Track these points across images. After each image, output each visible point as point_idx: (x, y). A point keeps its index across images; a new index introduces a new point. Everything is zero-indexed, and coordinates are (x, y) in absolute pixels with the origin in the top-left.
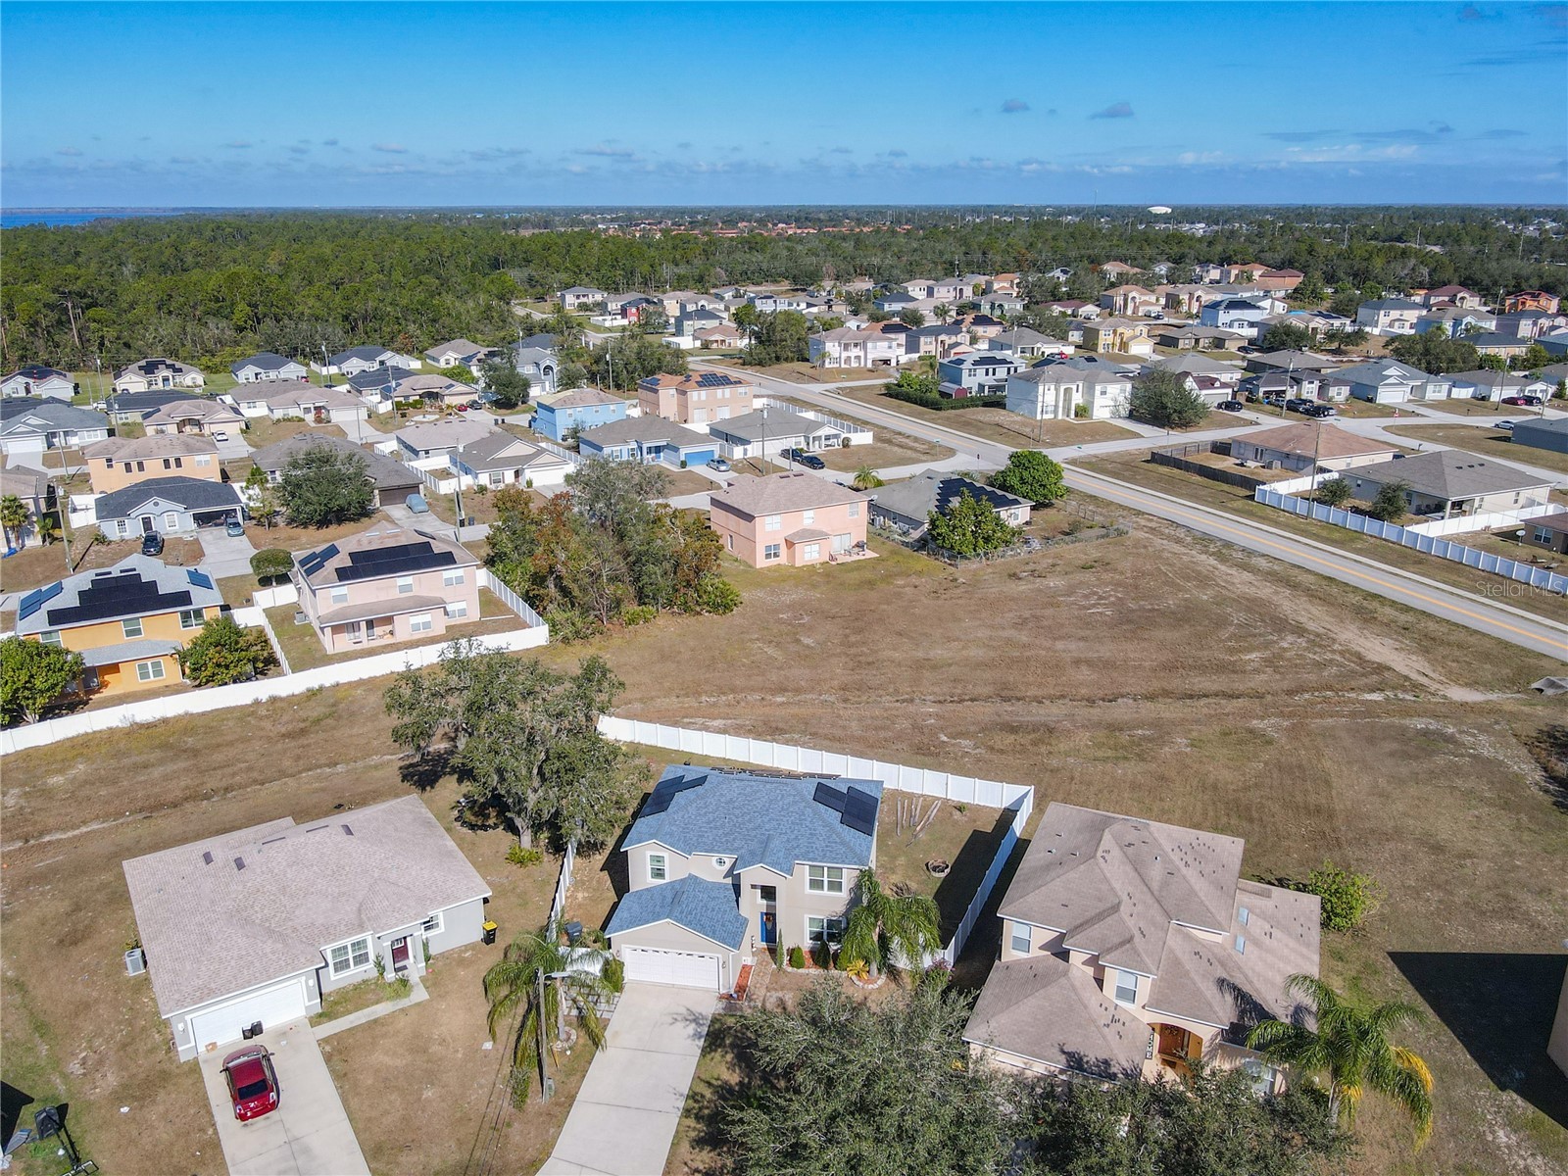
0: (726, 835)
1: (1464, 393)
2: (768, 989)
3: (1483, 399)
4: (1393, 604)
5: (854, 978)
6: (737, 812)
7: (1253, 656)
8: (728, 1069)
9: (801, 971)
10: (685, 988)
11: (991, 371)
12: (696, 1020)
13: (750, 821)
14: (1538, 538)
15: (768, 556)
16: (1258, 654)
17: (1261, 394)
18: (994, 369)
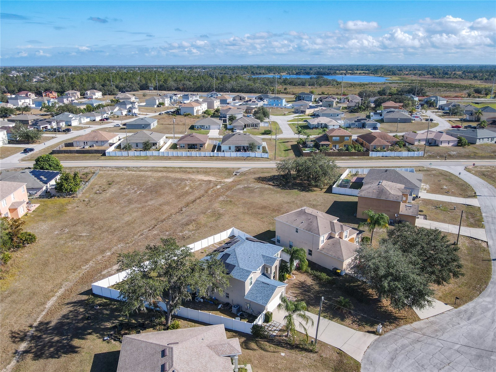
0: (255, 261)
1: (88, 120)
3: (94, 120)
4: (187, 168)
6: (249, 255)
7: (187, 188)
13: (254, 255)
14: (181, 147)
17: (41, 128)
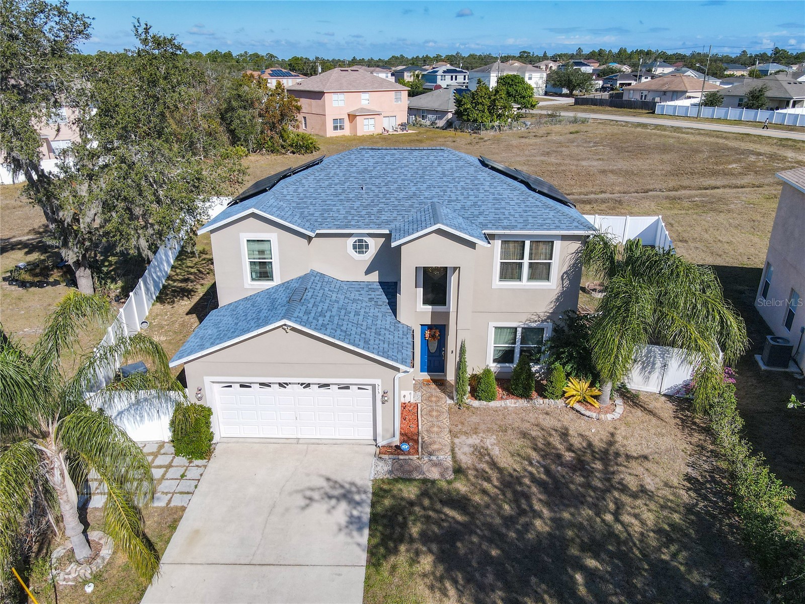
0: (366, 207)
2: (453, 434)
5: (578, 406)
6: (378, 181)
7: (734, 166)
8: (432, 588)
9: (493, 404)
10: (317, 443)
11: (454, 77)
12: (347, 495)
13: (399, 189)
15: (335, 128)
16: (737, 165)
17: (618, 85)
18: (456, 77)
